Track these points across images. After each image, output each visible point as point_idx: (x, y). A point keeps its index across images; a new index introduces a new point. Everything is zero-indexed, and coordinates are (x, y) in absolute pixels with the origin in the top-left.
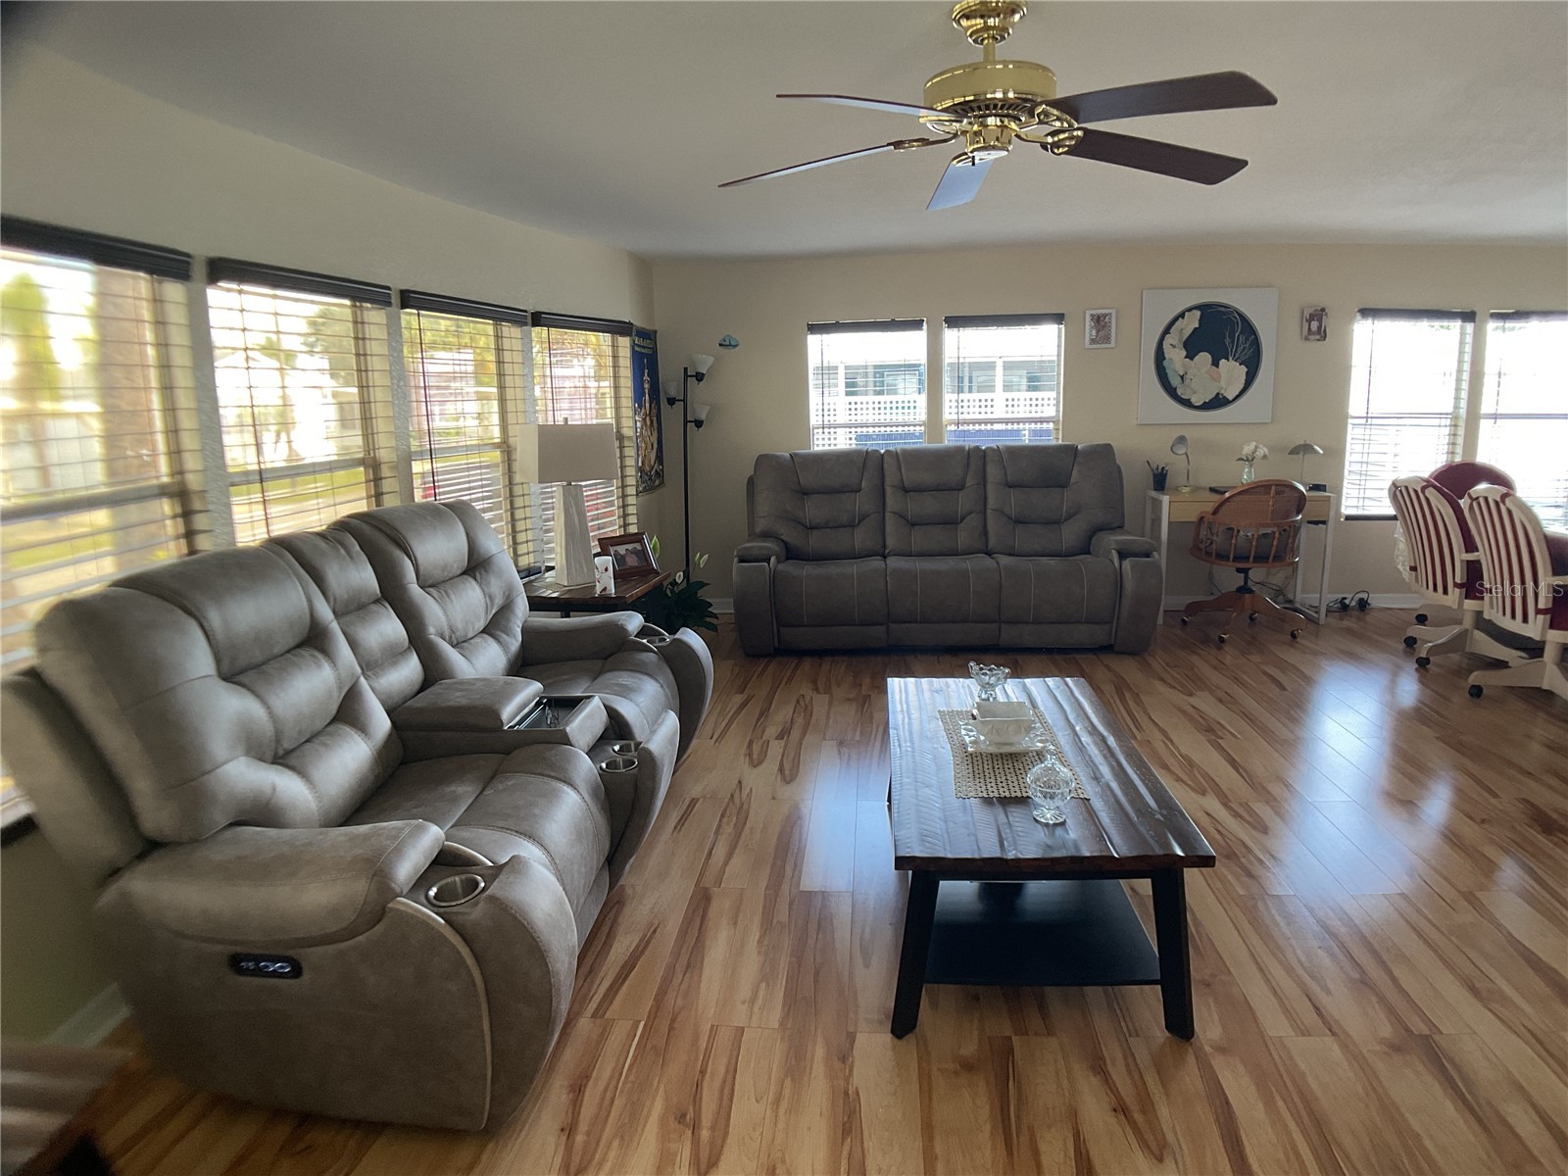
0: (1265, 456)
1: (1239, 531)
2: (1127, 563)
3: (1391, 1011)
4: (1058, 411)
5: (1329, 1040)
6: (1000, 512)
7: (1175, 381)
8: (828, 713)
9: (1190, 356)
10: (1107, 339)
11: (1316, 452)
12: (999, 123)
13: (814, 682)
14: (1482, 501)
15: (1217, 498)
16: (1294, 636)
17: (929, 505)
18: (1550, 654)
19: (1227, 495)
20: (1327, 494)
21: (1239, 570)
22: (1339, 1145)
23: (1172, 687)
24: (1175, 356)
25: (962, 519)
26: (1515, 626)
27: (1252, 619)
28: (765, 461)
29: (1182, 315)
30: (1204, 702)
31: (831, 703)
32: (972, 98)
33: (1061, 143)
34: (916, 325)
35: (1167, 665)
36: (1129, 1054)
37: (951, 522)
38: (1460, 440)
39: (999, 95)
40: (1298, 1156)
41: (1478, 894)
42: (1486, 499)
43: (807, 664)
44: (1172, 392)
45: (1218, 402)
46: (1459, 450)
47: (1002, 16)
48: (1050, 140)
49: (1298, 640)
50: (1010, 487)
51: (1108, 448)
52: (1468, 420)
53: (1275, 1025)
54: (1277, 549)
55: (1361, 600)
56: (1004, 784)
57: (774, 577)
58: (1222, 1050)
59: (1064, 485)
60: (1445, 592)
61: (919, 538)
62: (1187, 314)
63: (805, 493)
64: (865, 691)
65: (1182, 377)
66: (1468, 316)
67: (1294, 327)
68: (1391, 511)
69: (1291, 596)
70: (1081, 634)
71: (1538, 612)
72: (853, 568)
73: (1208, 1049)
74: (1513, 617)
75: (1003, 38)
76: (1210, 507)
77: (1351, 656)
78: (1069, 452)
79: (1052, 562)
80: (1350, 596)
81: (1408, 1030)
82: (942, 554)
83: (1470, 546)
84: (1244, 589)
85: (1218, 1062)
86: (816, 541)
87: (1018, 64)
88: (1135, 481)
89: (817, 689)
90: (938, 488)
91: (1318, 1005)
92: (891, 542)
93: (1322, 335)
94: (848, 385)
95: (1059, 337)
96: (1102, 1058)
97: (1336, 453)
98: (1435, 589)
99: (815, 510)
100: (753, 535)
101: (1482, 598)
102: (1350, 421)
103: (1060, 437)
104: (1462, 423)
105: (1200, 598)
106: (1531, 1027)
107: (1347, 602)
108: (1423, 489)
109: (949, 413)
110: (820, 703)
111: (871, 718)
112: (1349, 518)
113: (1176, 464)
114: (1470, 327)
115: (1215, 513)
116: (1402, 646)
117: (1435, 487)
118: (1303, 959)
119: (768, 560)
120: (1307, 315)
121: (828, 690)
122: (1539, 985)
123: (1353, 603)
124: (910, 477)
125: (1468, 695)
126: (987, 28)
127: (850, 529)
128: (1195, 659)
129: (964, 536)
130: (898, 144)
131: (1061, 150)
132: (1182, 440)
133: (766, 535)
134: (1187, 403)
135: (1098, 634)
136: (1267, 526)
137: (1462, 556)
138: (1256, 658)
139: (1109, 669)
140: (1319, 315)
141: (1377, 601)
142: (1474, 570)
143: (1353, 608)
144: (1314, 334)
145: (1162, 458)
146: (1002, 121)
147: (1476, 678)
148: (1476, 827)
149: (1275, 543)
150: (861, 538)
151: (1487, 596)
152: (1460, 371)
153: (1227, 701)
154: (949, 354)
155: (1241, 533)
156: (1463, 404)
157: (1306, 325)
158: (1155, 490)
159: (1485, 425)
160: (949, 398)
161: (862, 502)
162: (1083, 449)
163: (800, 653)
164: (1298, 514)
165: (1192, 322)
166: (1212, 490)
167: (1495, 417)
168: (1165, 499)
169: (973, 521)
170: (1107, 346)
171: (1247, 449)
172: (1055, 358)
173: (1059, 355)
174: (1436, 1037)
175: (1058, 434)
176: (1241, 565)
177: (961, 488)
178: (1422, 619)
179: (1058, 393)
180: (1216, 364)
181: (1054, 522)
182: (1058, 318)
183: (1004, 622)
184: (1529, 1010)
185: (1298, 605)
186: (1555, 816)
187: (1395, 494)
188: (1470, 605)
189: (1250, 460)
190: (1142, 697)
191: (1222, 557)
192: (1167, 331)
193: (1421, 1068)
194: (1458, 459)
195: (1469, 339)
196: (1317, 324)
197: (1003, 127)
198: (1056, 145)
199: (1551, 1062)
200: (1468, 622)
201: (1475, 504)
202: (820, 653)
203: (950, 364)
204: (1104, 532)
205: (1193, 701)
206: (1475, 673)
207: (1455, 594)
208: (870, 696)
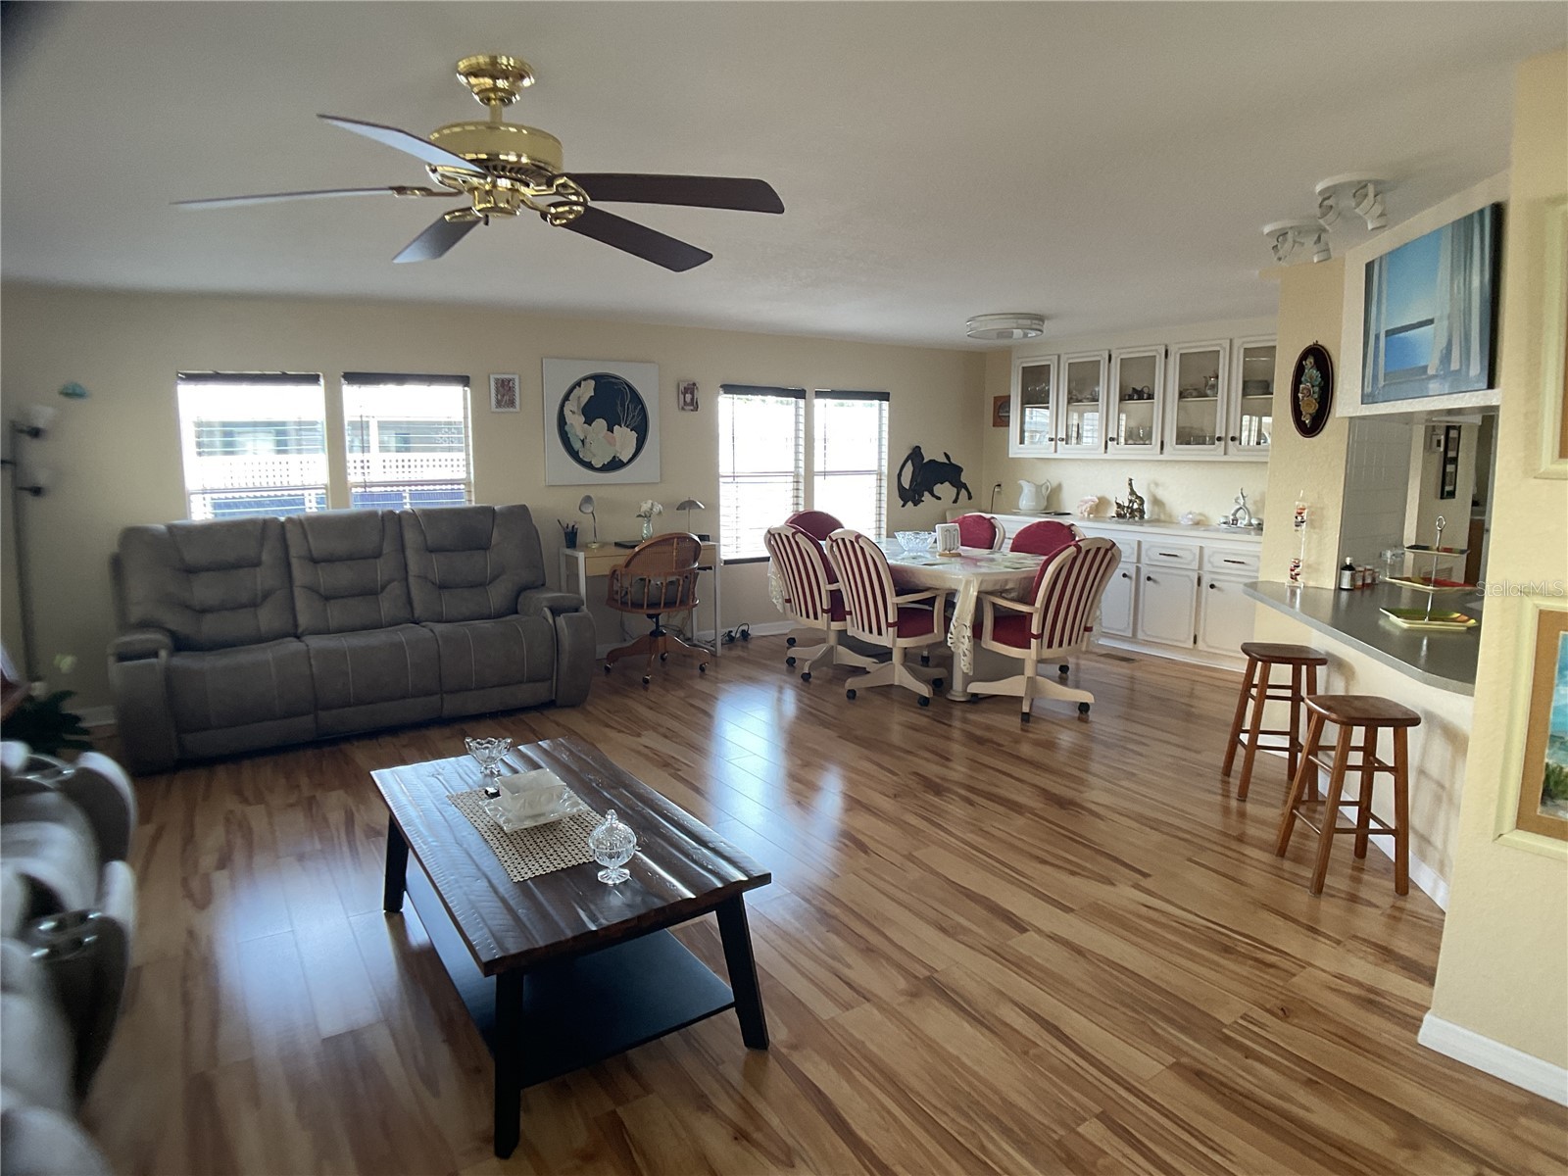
0: (660, 512)
1: (650, 581)
2: (561, 620)
3: (899, 967)
4: (468, 473)
5: (867, 1006)
6: (423, 578)
7: (577, 445)
8: (271, 824)
9: (589, 422)
10: (512, 403)
11: (700, 507)
12: (509, 186)
13: (239, 793)
14: (840, 542)
15: (629, 552)
16: (702, 669)
17: (343, 576)
18: (897, 657)
19: (637, 549)
20: (711, 543)
21: (650, 616)
22: (911, 1090)
23: (620, 731)
24: (576, 421)
25: (383, 588)
26: (873, 639)
27: (663, 659)
28: (134, 537)
29: (579, 384)
30: (650, 739)
31: (270, 815)
32: (484, 156)
33: (560, 216)
34: (313, 379)
35: (609, 711)
36: (725, 1083)
37: (371, 592)
38: (802, 494)
39: (513, 158)
40: (889, 1112)
41: (915, 854)
42: (843, 539)
43: (221, 773)
44: (574, 455)
45: (615, 464)
46: (801, 501)
47: (511, 79)
48: (553, 210)
49: (706, 672)
50: (431, 551)
51: (524, 508)
52: (805, 478)
53: (825, 1010)
54: (679, 596)
55: (743, 631)
56: (555, 856)
57: (169, 674)
58: (794, 1047)
59: (485, 547)
60: (816, 618)
61: (336, 613)
62: (583, 383)
63: (191, 571)
64: (306, 792)
65: (583, 441)
66: (800, 394)
67: (672, 399)
68: (766, 553)
69: (689, 635)
70: (525, 694)
71: (889, 625)
72: (267, 654)
73: (784, 1050)
74: (871, 632)
75: (510, 101)
76: (622, 561)
77: (751, 680)
78: (488, 512)
79: (487, 625)
80: (734, 629)
81: (916, 977)
82: (365, 628)
83: (832, 579)
84: (656, 633)
85: (796, 1058)
86: (210, 627)
87: (533, 131)
88: (550, 539)
89: (245, 801)
90: (350, 558)
91: (847, 980)
92: (304, 620)
93: (694, 405)
94: (199, 445)
95: (465, 399)
96: (703, 1096)
97: (714, 507)
98: (808, 617)
99: (205, 590)
100: (126, 627)
101: (845, 620)
102: (721, 480)
103: (473, 498)
104: (802, 480)
105: (616, 645)
106: (987, 944)
107: (733, 634)
108: (794, 535)
109: (354, 477)
110: (256, 816)
111: (325, 820)
112: (727, 562)
113: (584, 522)
114: (802, 402)
115: (628, 565)
116: (785, 666)
117: (802, 533)
118: (820, 945)
119: (156, 655)
120: (682, 388)
121: (260, 799)
122: (981, 912)
123: (738, 635)
124: (319, 547)
125: (846, 698)
126: (495, 89)
127: (252, 609)
128: (630, 703)
129: (387, 606)
130: (401, 190)
131: (558, 222)
132: (588, 500)
133: (144, 625)
134: (589, 466)
135: (541, 692)
136: (673, 574)
137: (826, 587)
138: (681, 693)
139: (558, 724)
140: (690, 389)
141: (755, 631)
142: (836, 597)
143: (738, 639)
144: (688, 405)
145: (572, 515)
146: (512, 185)
147: (851, 683)
148: (892, 802)
149: (680, 589)
150: (267, 618)
151: (848, 617)
152: (797, 437)
153: (669, 735)
154: (350, 413)
155: (652, 582)
156: (802, 464)
157: (682, 396)
158: (568, 547)
159: (818, 480)
160: (353, 458)
161: (264, 577)
162: (501, 510)
163: (209, 762)
164: (694, 562)
165: (587, 391)
166: (617, 544)
167: (825, 474)
168: (581, 556)
169: (396, 588)
170: (511, 409)
171: (645, 507)
172: (463, 420)
173: (466, 417)
174: (936, 975)
175: (470, 496)
176: (652, 612)
177: (377, 555)
178: (792, 642)
179: (468, 455)
180: (610, 429)
181: (480, 585)
182: (464, 380)
183: (446, 692)
184: (981, 931)
185: (696, 642)
186: (938, 780)
187: (770, 540)
188: (836, 626)
189: (647, 516)
190: (598, 745)
191: (637, 605)
192: (566, 398)
193: (936, 1003)
194: (801, 509)
195: (802, 412)
196: (690, 397)
197: (513, 190)
198: (556, 216)
199: (1013, 967)
200: (832, 639)
201: (834, 544)
202: (235, 757)
203: (351, 423)
204: (528, 591)
205: (644, 740)
206: (849, 680)
207: (824, 618)
208: (314, 797)
